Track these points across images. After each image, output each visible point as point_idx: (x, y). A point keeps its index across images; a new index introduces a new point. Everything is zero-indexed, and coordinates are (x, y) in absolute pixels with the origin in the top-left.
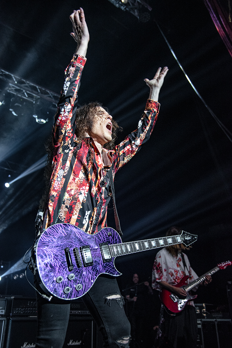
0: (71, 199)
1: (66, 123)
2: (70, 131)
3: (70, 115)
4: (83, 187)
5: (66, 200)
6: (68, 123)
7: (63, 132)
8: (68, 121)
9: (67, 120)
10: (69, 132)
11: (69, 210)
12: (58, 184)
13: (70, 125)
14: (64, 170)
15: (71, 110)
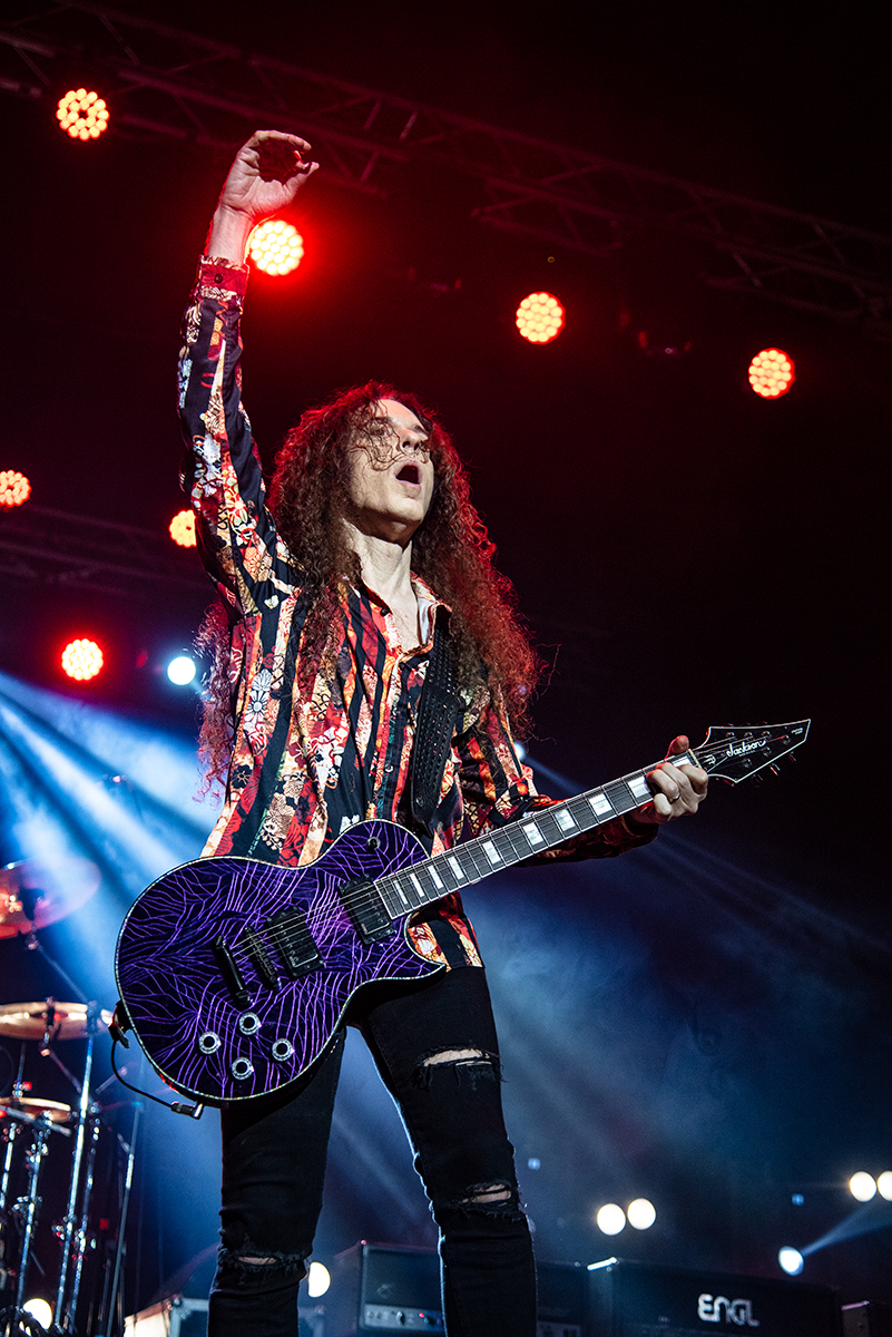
0: (305, 773)
1: (224, 503)
2: (251, 526)
3: (225, 472)
4: (325, 733)
5: (287, 778)
6: (227, 501)
7: (225, 535)
8: (227, 494)
9: (223, 492)
10: (246, 532)
11: (300, 813)
12: (258, 722)
13: (240, 505)
14: (271, 671)
15: (222, 456)
